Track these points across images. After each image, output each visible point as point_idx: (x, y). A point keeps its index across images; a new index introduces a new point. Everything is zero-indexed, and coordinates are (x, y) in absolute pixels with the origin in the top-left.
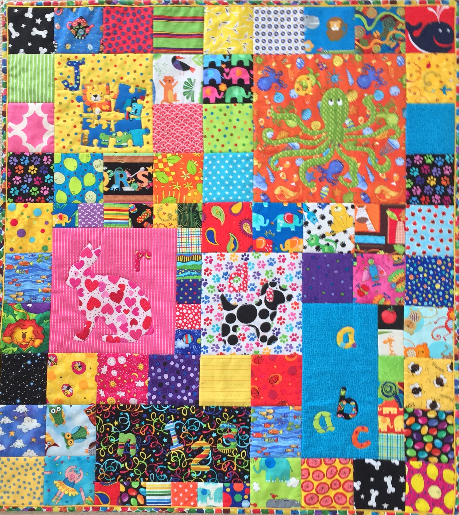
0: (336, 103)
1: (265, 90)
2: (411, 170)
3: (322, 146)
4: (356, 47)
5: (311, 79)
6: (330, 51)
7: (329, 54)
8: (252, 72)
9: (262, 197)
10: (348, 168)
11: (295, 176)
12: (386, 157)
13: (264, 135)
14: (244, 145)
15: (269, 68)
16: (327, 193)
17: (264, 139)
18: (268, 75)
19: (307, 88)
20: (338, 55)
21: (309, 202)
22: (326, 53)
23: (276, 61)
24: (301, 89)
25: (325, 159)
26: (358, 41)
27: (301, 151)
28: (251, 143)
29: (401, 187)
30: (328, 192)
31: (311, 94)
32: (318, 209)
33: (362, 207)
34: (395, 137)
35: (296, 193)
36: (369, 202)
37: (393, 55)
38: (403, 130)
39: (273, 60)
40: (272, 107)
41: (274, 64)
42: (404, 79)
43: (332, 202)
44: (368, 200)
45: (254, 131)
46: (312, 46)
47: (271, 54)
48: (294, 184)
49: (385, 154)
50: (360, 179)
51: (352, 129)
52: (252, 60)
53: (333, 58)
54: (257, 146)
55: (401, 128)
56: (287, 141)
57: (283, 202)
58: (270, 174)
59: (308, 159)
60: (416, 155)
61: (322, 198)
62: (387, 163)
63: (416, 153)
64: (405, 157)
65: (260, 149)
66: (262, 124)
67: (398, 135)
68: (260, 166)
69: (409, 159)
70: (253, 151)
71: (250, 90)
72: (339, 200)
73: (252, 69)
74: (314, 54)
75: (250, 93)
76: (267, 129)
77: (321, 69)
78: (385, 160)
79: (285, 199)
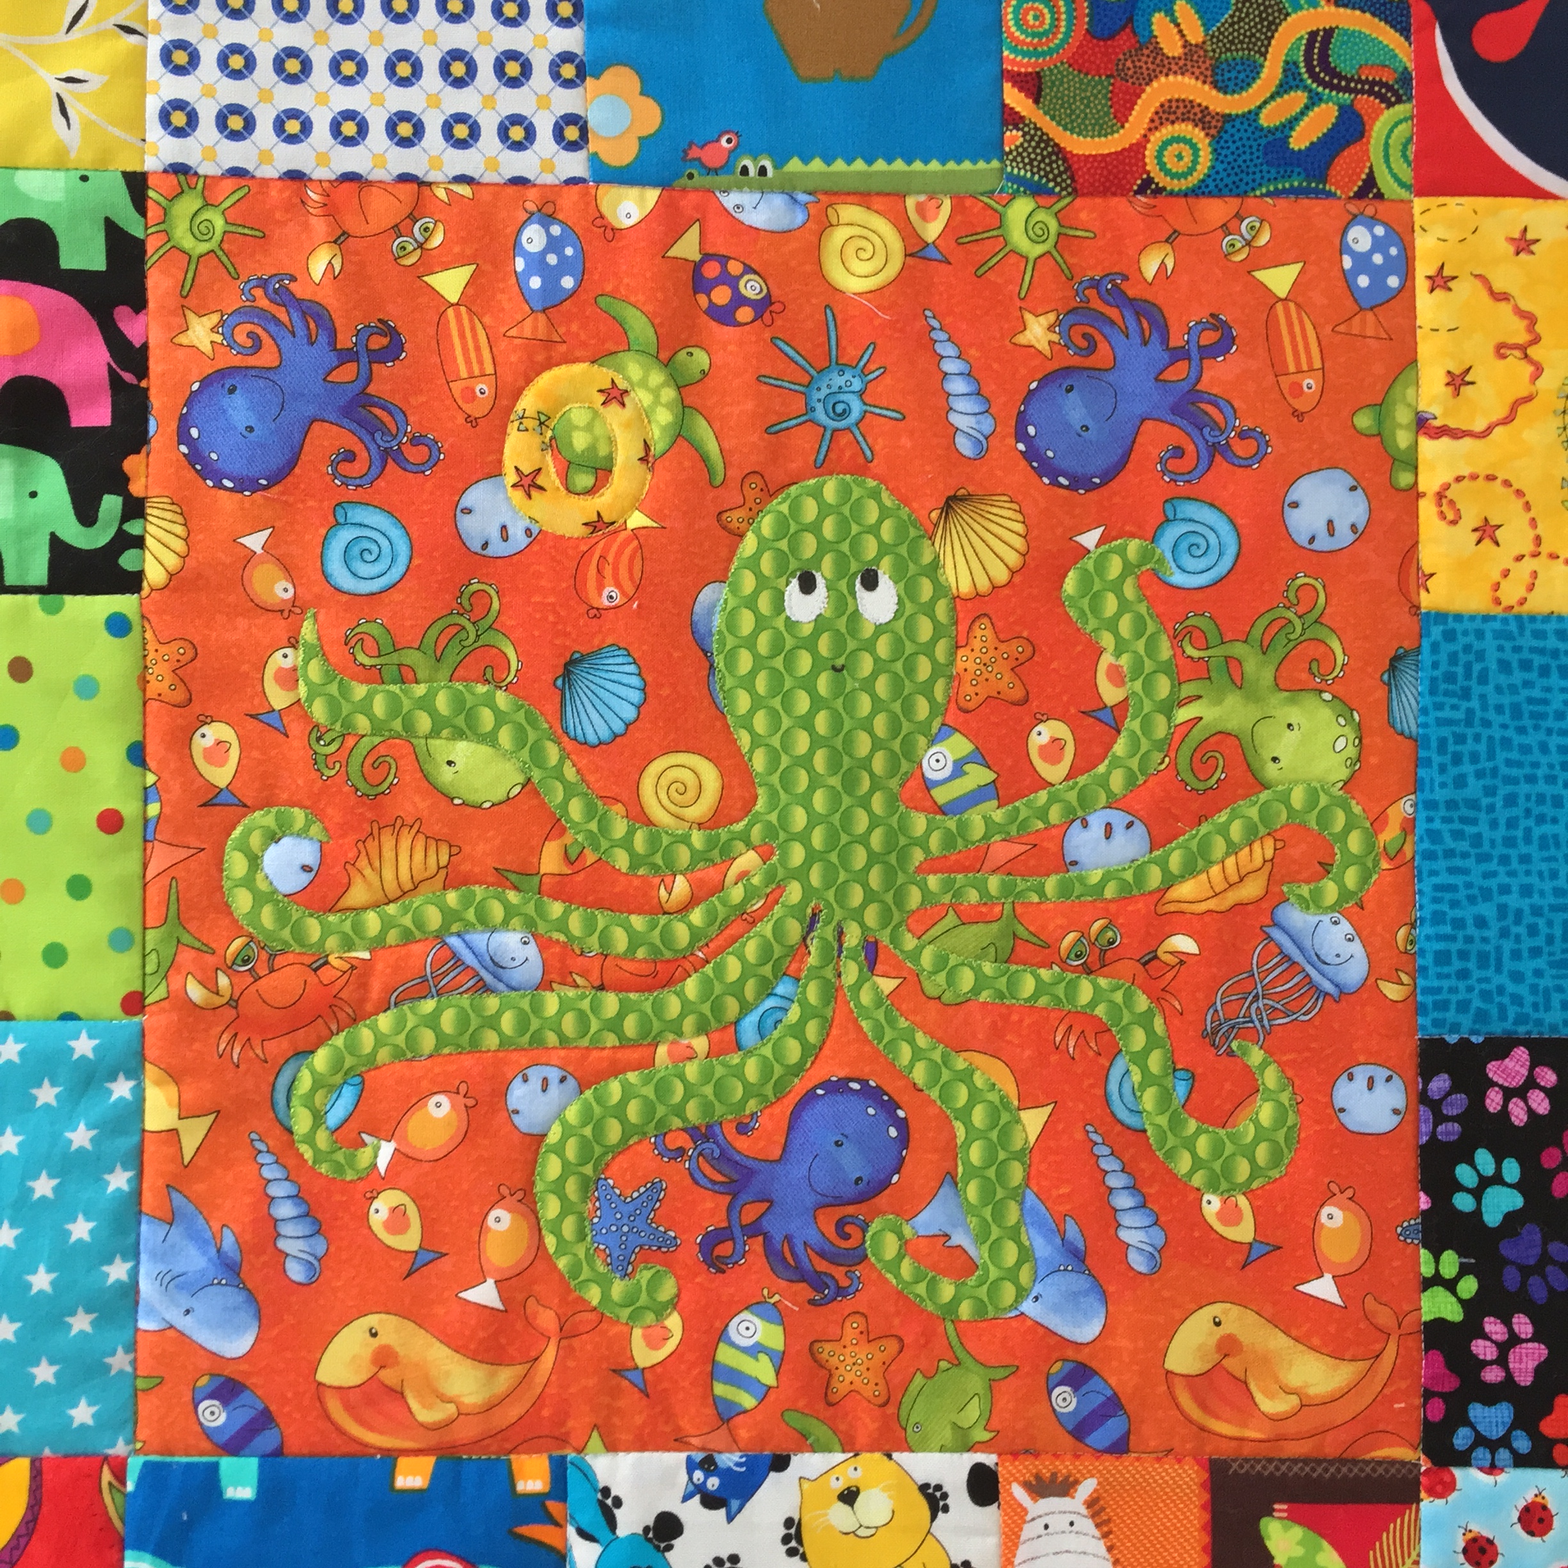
0: (842, 603)
1: (245, 484)
2: (1464, 1174)
3: (733, 968)
4: (1014, 138)
5: (642, 397)
6: (795, 165)
7: (787, 189)
8: (132, 327)
9: (213, 1415)
10: (950, 1150)
11: (501, 1220)
12: (1255, 1056)
13: (236, 864)
14: (55, 955)
15: (284, 297)
16: (764, 1371)
17: (242, 902)
18: (267, 357)
19: (603, 472)
20: (864, 197)
21: (612, 1447)
22: (762, 182)
23: (340, 239)
24: (551, 478)
25: (752, 1070)
26: (1032, 85)
27: (551, 1002)
28: (120, 941)
29: (1384, 1317)
30: (780, 1362)
31: (637, 520)
32: (692, 1513)
33: (1065, 1488)
34: (1330, 890)
35: (506, 1377)
36: (1120, 1447)
37: (1314, 207)
38: (1390, 835)
39: (319, 226)
40: (308, 631)
41: (320, 263)
42: (1403, 416)
43: (805, 1444)
44: (1111, 1429)
45: (149, 832)
46: (650, 116)
47: (295, 177)
48: (485, 1294)
49: (1247, 1033)
50: (1043, 1247)
51: (976, 820)
52: (133, 225)
53: (823, 225)
54: (169, 970)
55: (1378, 822)
56: (434, 918)
57: (390, 1457)
58: (285, 1210)
59: (615, 1070)
60: (1500, 1047)
61: (726, 1414)
62: (1266, 1113)
63: (1497, 1028)
64: (1411, 1065)
65: (195, 992)
66: (221, 776)
67: (1351, 877)
68: (193, 1134)
69: (1440, 1084)
70: (134, 1003)
71: (119, 483)
72: (867, 1424)
73: (139, 304)
74: (665, 185)
75: (111, 504)
76: (263, 818)
77: (724, 315)
78: (1249, 1088)
79: (408, 1422)
